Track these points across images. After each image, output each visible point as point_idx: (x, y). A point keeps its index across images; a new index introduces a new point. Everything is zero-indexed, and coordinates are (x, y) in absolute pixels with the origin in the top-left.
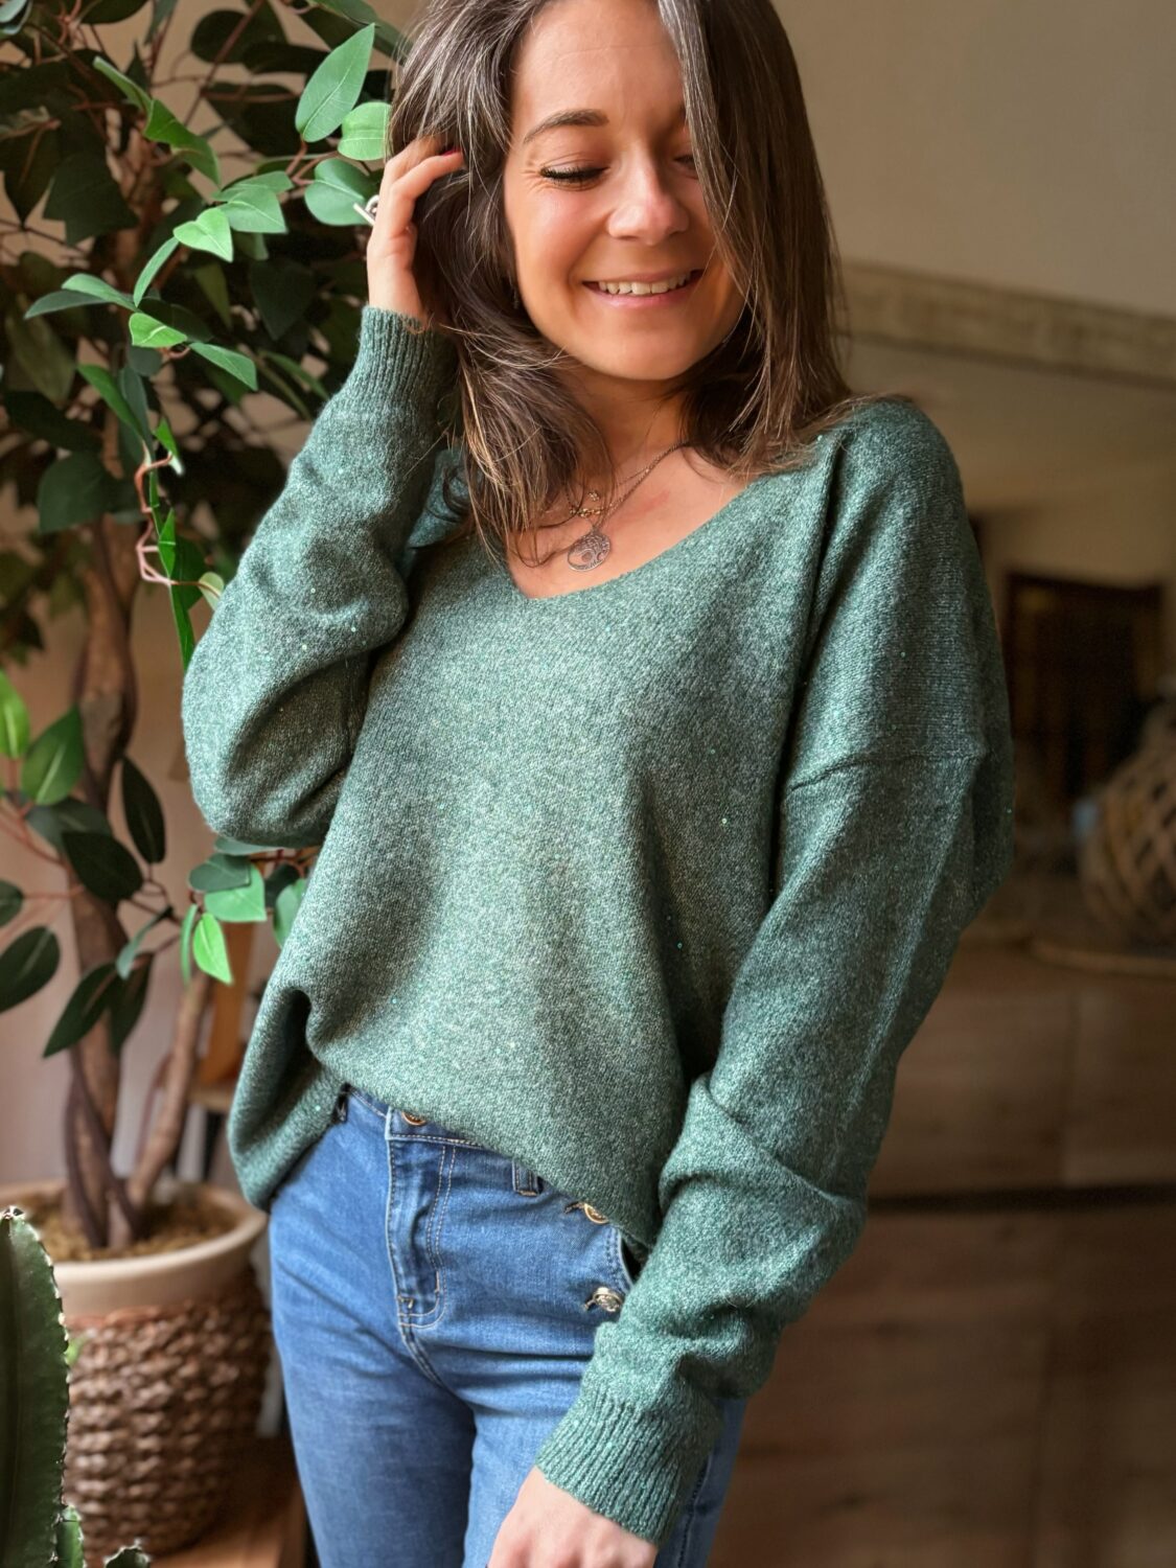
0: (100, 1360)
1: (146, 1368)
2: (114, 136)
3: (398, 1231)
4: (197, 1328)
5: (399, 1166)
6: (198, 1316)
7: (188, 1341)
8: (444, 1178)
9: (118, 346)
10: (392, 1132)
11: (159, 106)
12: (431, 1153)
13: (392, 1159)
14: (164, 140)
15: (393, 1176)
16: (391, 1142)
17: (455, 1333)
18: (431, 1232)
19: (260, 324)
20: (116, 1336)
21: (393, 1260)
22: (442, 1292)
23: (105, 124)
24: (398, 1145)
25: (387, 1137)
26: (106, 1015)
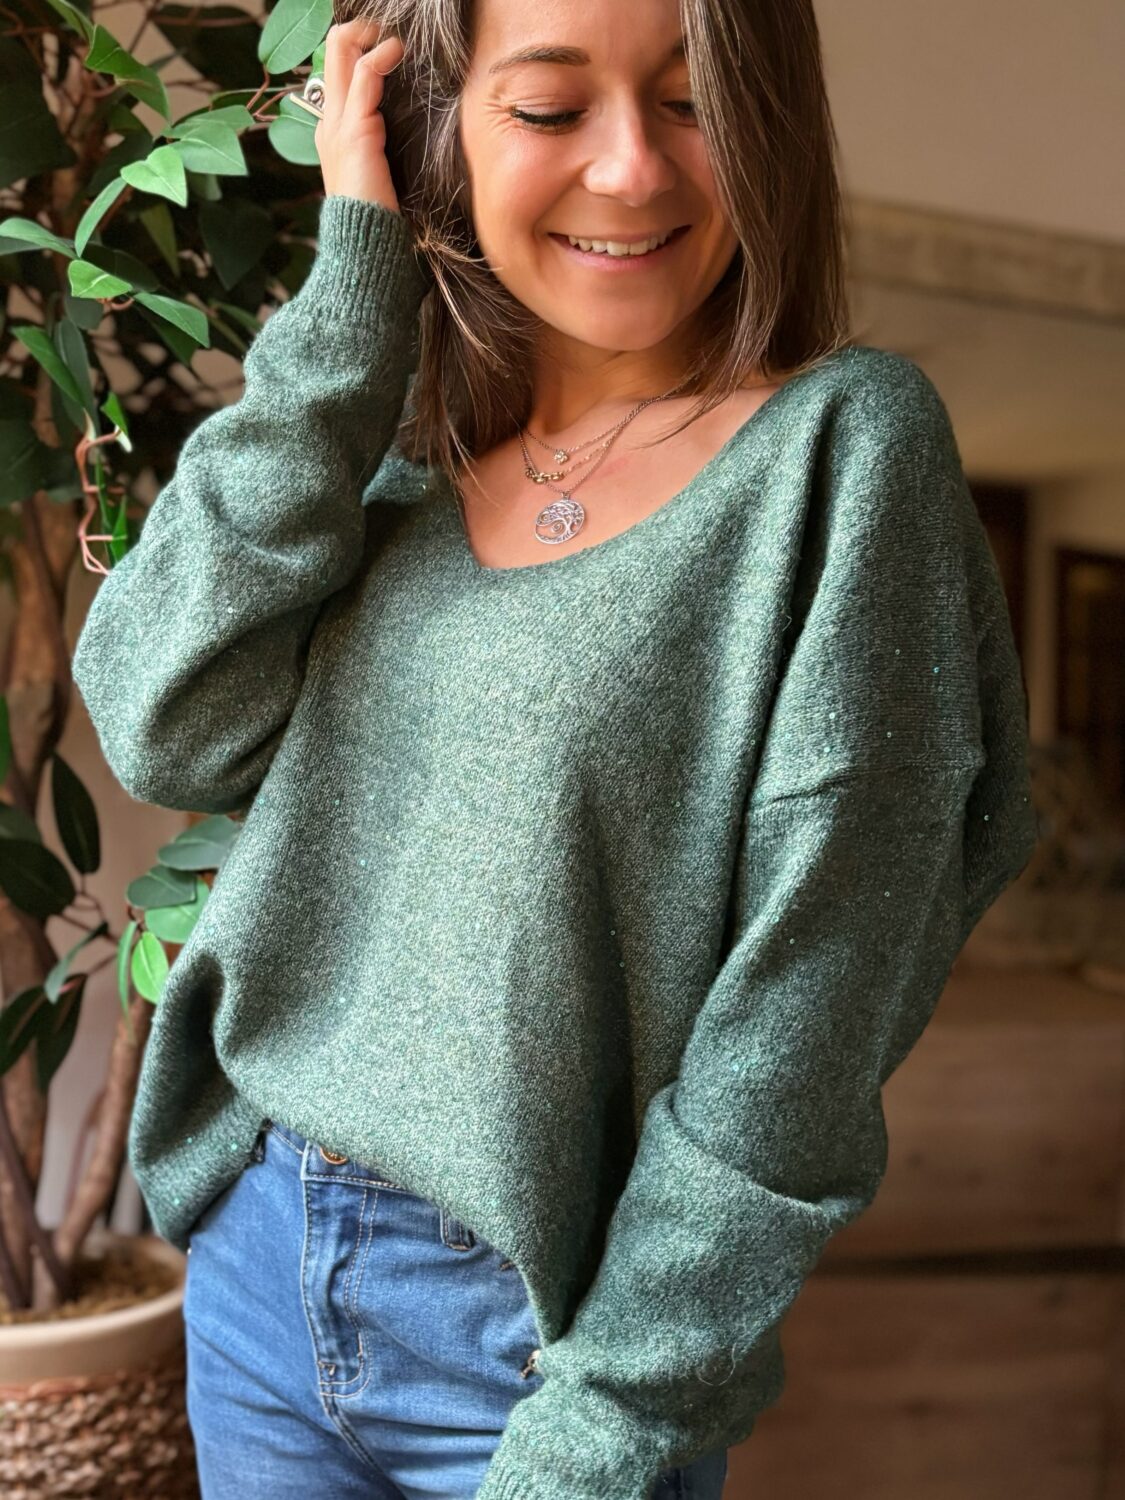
0: (21, 1438)
1: (72, 1447)
2: (51, 61)
3: (314, 1285)
4: (131, 1402)
5: (316, 1211)
6: (132, 1388)
7: (121, 1416)
8: (365, 1226)
9: (55, 296)
10: (308, 1170)
11: (101, 30)
12: (351, 1197)
13: (308, 1202)
14: (107, 72)
15: (310, 1222)
16: (307, 1182)
17: (380, 1403)
18: (349, 1288)
19: (211, 271)
20: (39, 1410)
21: (310, 1320)
22: (365, 1355)
23: (42, 50)
24: (315, 1187)
25: (303, 1177)
26: (33, 1044)
